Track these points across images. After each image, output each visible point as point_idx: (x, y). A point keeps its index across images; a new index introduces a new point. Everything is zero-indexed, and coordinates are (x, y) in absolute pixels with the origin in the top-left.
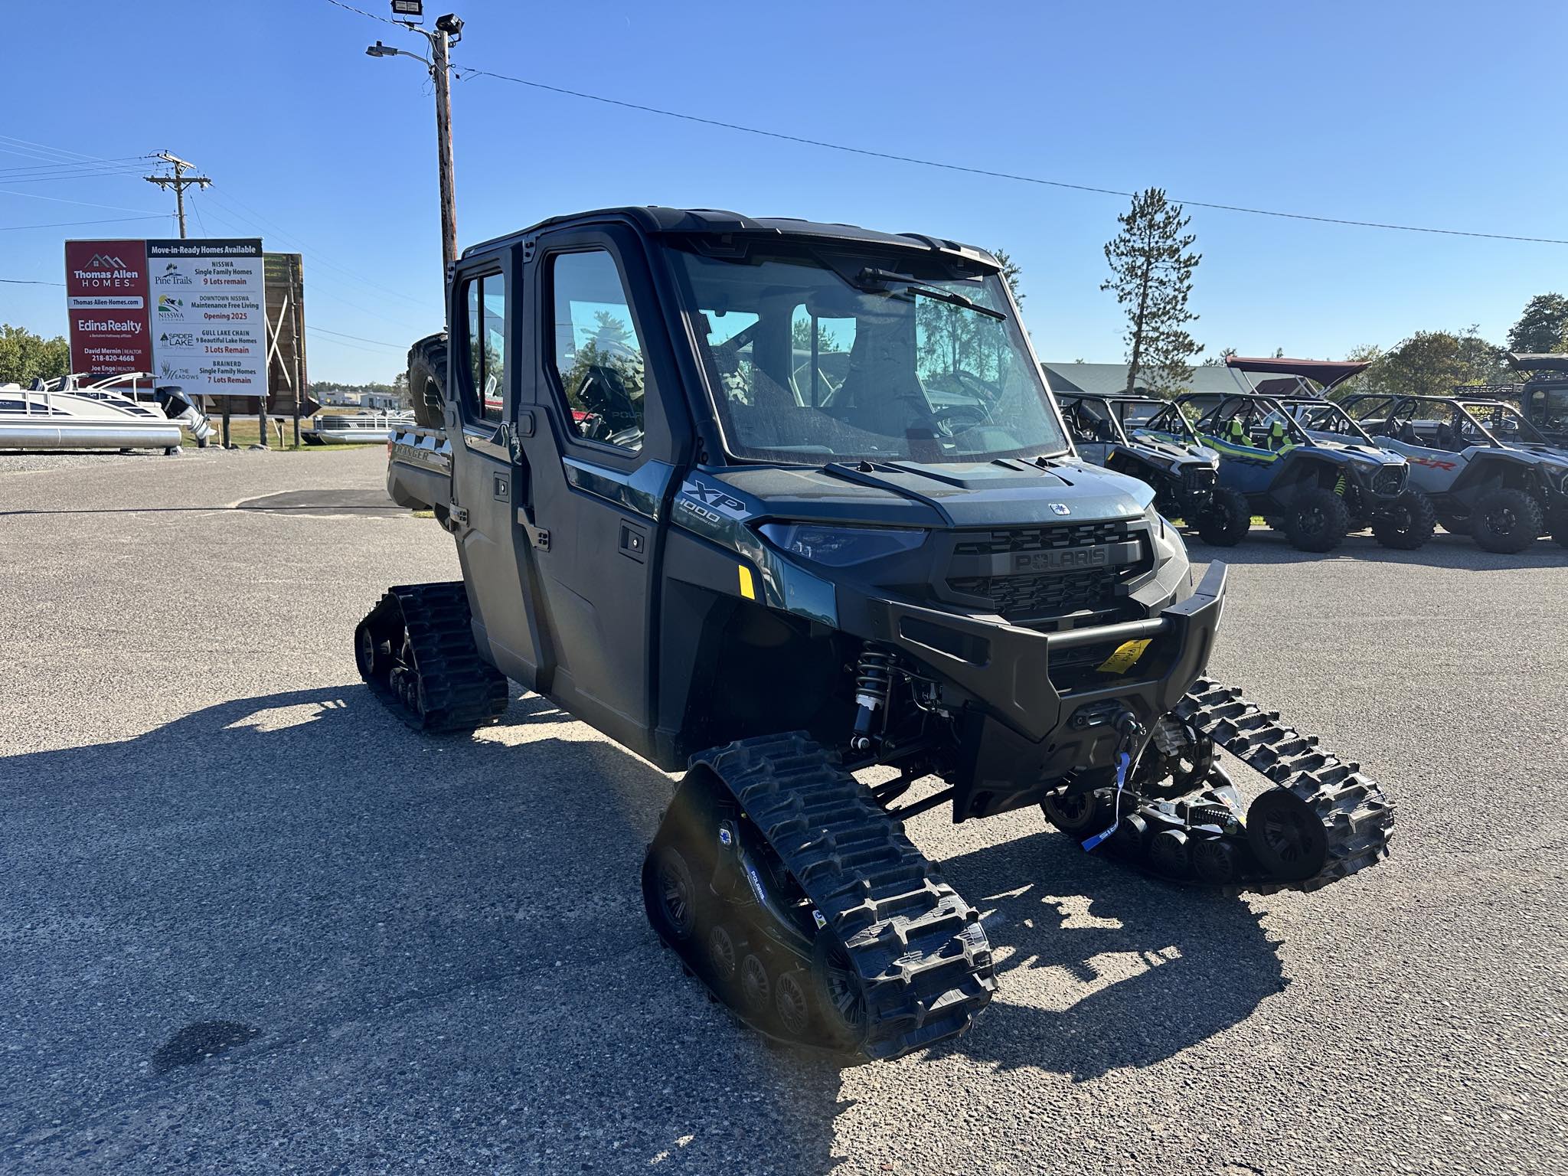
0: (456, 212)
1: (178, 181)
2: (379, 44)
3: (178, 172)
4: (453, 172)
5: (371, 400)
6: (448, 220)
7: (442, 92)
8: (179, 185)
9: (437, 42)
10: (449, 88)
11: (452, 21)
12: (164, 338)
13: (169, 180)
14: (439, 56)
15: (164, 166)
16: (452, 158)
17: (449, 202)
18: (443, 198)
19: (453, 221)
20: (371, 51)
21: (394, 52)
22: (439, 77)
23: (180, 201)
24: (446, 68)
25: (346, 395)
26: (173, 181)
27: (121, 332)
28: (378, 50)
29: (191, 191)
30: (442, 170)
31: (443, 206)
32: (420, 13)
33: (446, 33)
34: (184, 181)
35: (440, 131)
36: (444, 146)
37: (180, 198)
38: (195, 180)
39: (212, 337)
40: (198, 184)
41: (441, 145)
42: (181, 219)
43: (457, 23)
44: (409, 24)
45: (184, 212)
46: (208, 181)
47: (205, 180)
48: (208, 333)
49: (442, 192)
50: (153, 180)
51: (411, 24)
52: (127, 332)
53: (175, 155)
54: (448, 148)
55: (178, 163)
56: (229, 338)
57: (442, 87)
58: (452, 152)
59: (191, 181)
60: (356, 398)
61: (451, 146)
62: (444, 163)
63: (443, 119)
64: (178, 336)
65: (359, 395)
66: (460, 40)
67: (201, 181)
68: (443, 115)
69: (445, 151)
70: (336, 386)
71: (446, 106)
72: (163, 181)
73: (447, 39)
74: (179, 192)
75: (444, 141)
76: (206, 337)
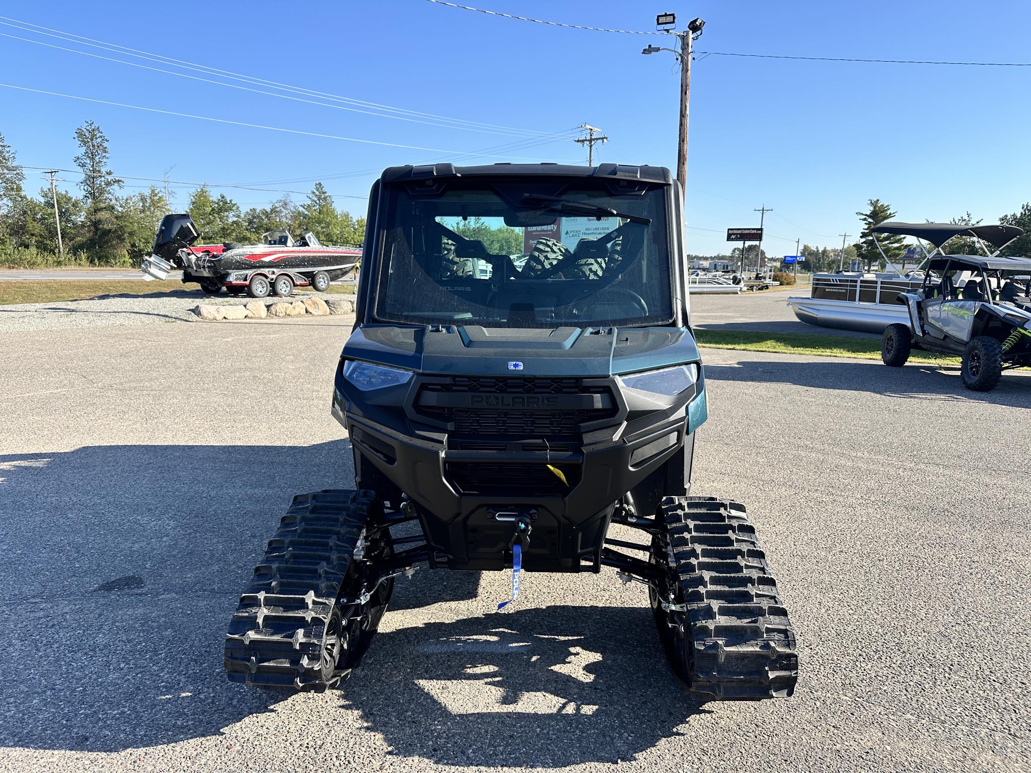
0: (687, 147)
1: (591, 141)
2: (650, 46)
3: (591, 135)
4: (688, 121)
5: (715, 265)
6: (682, 152)
7: (685, 70)
8: (591, 142)
9: (684, 38)
10: (689, 67)
11: (697, 23)
12: (567, 233)
13: (586, 140)
14: (685, 46)
15: (585, 132)
16: (688, 112)
17: (683, 141)
18: (680, 139)
19: (685, 153)
20: (645, 51)
21: (658, 50)
22: (684, 63)
23: (590, 152)
24: (689, 54)
25: (701, 262)
26: (588, 140)
27: (547, 231)
28: (649, 50)
29: (597, 145)
30: (681, 120)
31: (680, 144)
32: (673, 22)
33: (691, 31)
34: (594, 139)
35: (681, 95)
36: (684, 106)
37: (591, 150)
38: (599, 139)
39: (590, 232)
40: (601, 141)
41: (681, 104)
42: (590, 162)
43: (701, 24)
44: (666, 30)
45: (592, 158)
46: (607, 138)
47: (605, 138)
48: (588, 229)
49: (680, 134)
50: (578, 141)
51: (668, 31)
52: (550, 231)
53: (591, 125)
54: (686, 106)
55: (591, 129)
56: (598, 232)
57: (685, 67)
58: (688, 108)
59: (597, 139)
60: (706, 264)
61: (688, 105)
62: (683, 115)
63: (684, 88)
64: (574, 231)
65: (708, 262)
66: (701, 34)
67: (602, 139)
68: (684, 85)
69: (684, 108)
70: (696, 257)
71: (686, 79)
72: (583, 141)
73: (691, 36)
74: (591, 147)
75: (683, 101)
76: (587, 232)
